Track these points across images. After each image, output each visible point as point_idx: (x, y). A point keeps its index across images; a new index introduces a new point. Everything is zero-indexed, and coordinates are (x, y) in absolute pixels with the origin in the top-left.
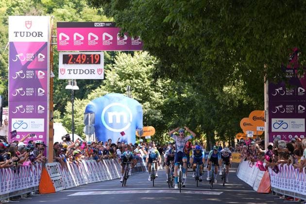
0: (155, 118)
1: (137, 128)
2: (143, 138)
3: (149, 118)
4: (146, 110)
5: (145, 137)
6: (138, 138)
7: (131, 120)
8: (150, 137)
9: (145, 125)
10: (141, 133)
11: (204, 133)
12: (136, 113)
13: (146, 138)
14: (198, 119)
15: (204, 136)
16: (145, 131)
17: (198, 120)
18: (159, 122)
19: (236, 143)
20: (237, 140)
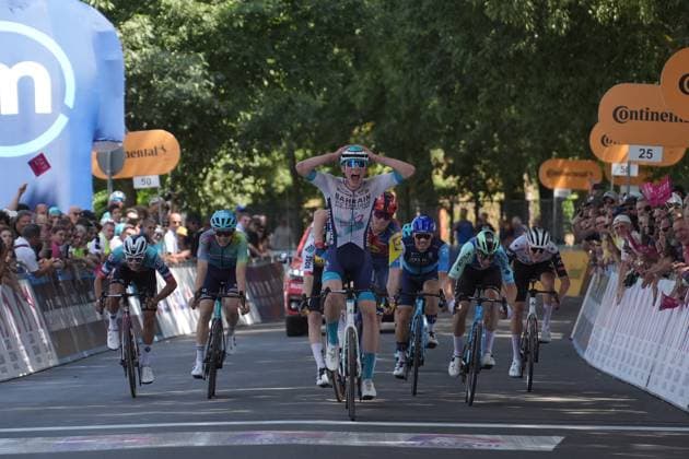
0: (178, 91)
1: (97, 136)
2: (126, 185)
3: (150, 89)
4: (135, 55)
5: (130, 181)
6: (99, 185)
7: (70, 101)
8: (155, 182)
9: (132, 125)
10: (114, 160)
12: (91, 64)
13: (137, 184)
16: (130, 155)
18: (197, 109)
19: (532, 203)
20: (537, 192)
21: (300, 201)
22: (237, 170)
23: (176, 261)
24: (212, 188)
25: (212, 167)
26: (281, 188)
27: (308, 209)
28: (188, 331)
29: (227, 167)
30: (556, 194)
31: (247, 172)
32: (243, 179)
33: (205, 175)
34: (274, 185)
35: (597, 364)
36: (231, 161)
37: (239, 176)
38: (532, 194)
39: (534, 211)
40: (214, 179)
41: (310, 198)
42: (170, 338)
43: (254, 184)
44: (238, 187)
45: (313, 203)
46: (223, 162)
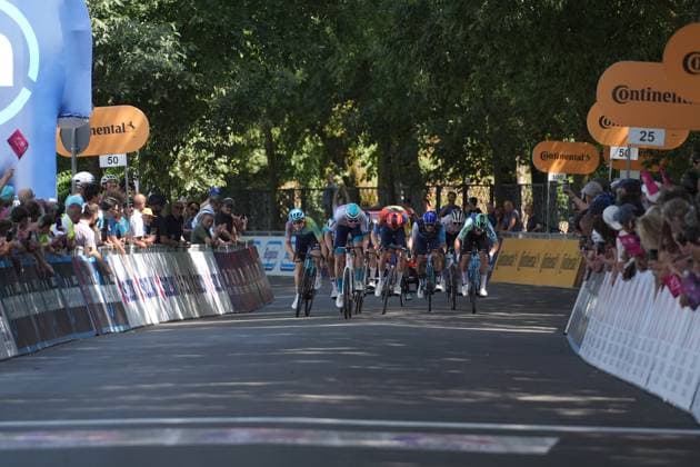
0: (149, 64)
1: (62, 112)
2: (91, 164)
3: (117, 61)
4: (101, 24)
5: (96, 159)
6: (63, 164)
7: (33, 74)
8: (122, 161)
9: (99, 100)
10: (79, 138)
11: (367, 145)
12: (56, 33)
13: (103, 162)
14: (341, 70)
15: (364, 156)
16: (97, 131)
17: (339, 76)
19: (524, 187)
20: (529, 175)
21: (277, 183)
22: (209, 150)
23: (143, 244)
24: (182, 168)
25: (184, 145)
26: (256, 169)
27: (284, 190)
28: (156, 321)
29: (199, 146)
30: (550, 178)
31: (220, 152)
32: (216, 158)
33: (176, 153)
34: (248, 165)
35: (593, 361)
36: (203, 139)
37: (212, 155)
38: (524, 178)
39: (526, 195)
40: (184, 159)
41: (287, 180)
42: (136, 328)
43: (227, 164)
44: (211, 167)
45: (290, 185)
46: (195, 140)
